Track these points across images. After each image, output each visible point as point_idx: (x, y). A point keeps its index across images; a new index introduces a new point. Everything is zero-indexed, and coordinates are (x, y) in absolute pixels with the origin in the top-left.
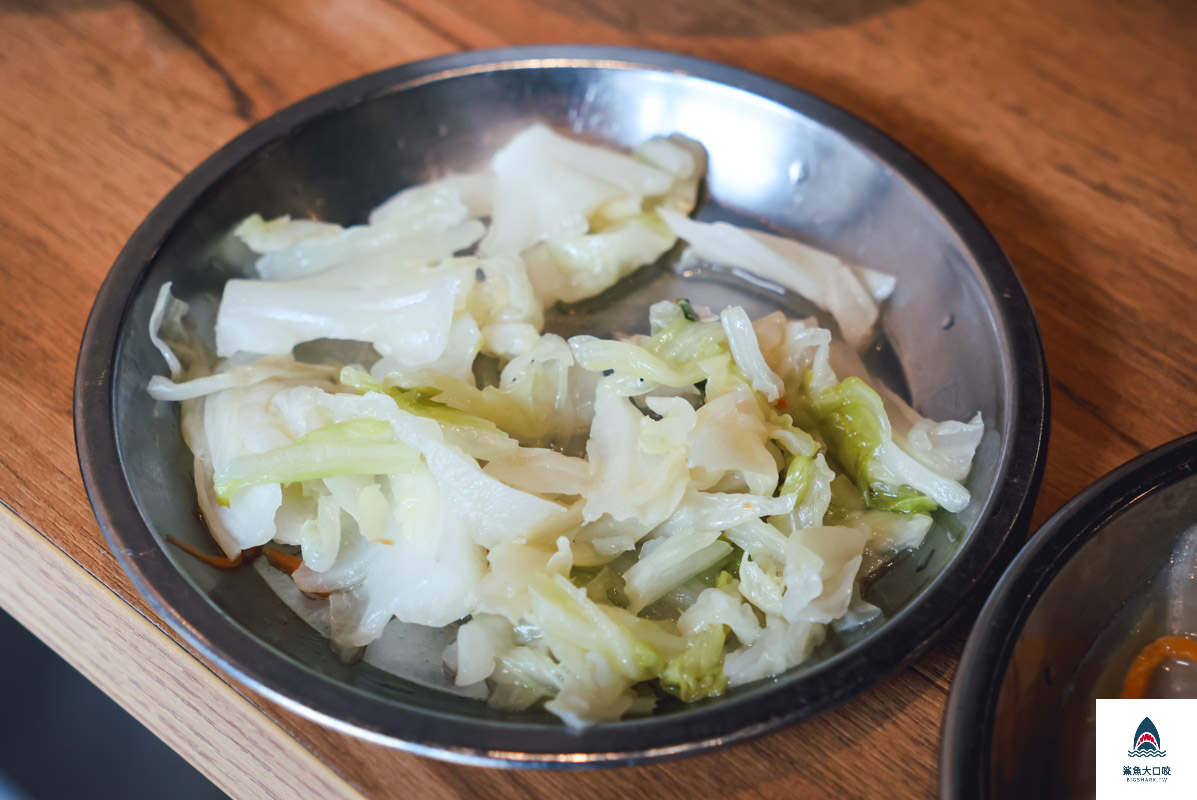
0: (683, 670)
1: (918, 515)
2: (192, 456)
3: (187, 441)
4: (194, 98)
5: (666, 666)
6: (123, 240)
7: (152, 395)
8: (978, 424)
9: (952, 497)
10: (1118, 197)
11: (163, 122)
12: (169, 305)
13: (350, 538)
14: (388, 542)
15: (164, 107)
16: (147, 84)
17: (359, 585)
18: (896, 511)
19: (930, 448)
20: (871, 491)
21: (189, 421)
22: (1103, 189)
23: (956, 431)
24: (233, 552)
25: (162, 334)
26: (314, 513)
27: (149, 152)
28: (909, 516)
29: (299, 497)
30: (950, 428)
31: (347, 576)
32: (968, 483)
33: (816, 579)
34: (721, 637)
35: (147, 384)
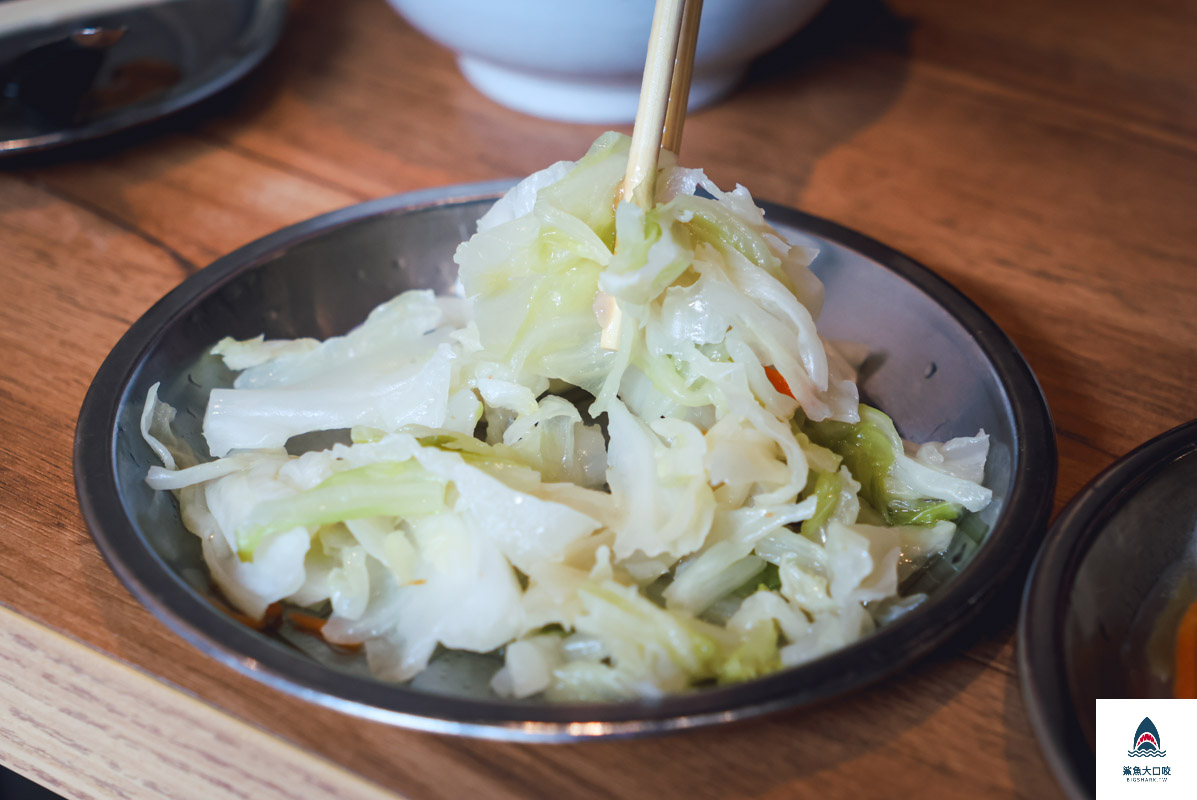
0: (742, 661)
1: (942, 521)
2: (198, 540)
3: (189, 529)
4: (141, 269)
5: (724, 660)
6: (88, 383)
7: (151, 484)
8: (983, 437)
9: (973, 496)
10: (1059, 279)
11: (114, 290)
12: (156, 409)
13: (379, 588)
14: (419, 582)
15: (112, 278)
16: (90, 262)
17: (394, 630)
18: (917, 524)
19: (942, 460)
20: (890, 510)
21: (191, 513)
22: (1043, 274)
23: (963, 445)
24: (258, 610)
25: (155, 432)
26: (340, 564)
27: (102, 314)
28: (933, 524)
29: (319, 556)
30: (956, 444)
31: (379, 624)
32: (986, 483)
33: (865, 554)
34: (773, 636)
35: (147, 474)
